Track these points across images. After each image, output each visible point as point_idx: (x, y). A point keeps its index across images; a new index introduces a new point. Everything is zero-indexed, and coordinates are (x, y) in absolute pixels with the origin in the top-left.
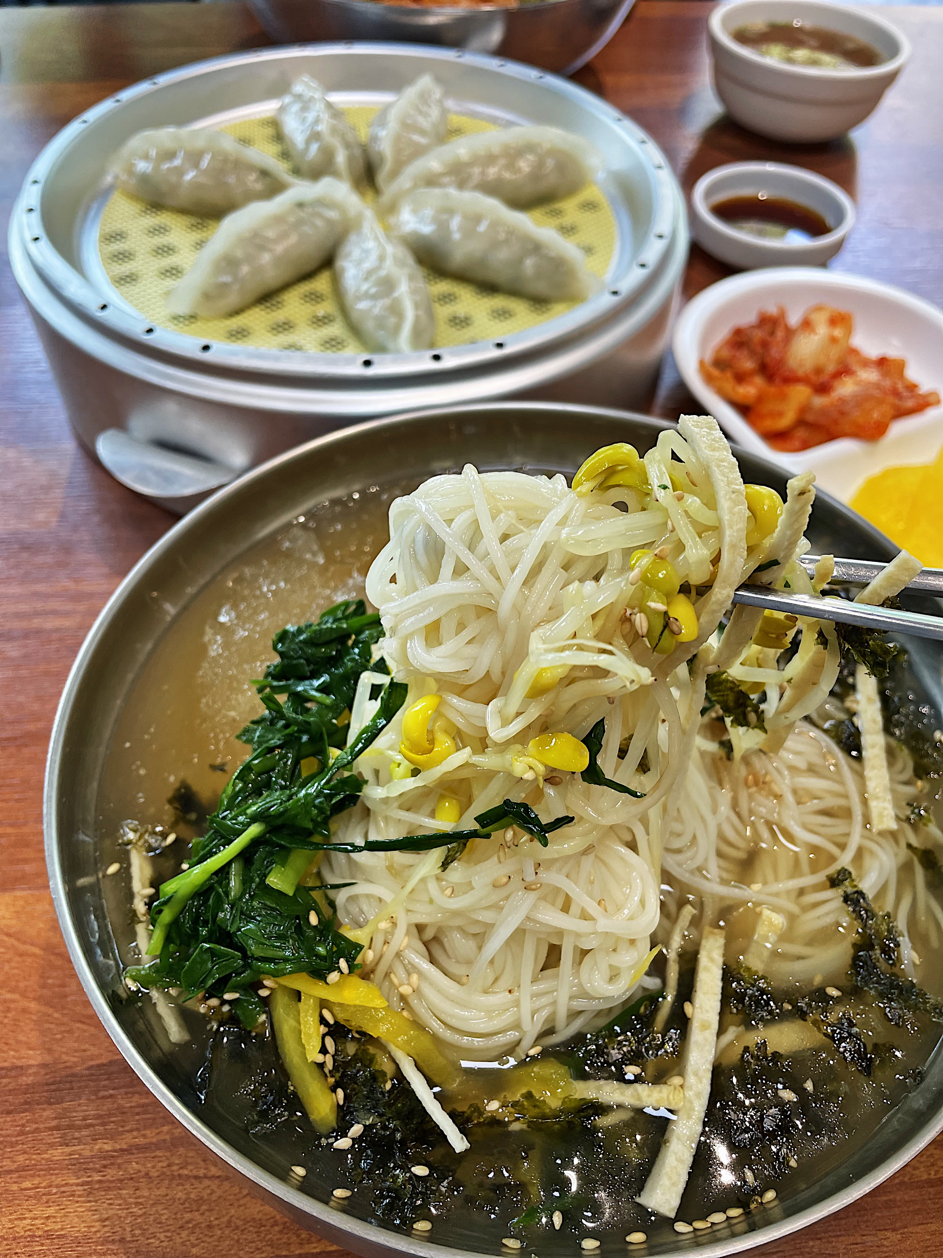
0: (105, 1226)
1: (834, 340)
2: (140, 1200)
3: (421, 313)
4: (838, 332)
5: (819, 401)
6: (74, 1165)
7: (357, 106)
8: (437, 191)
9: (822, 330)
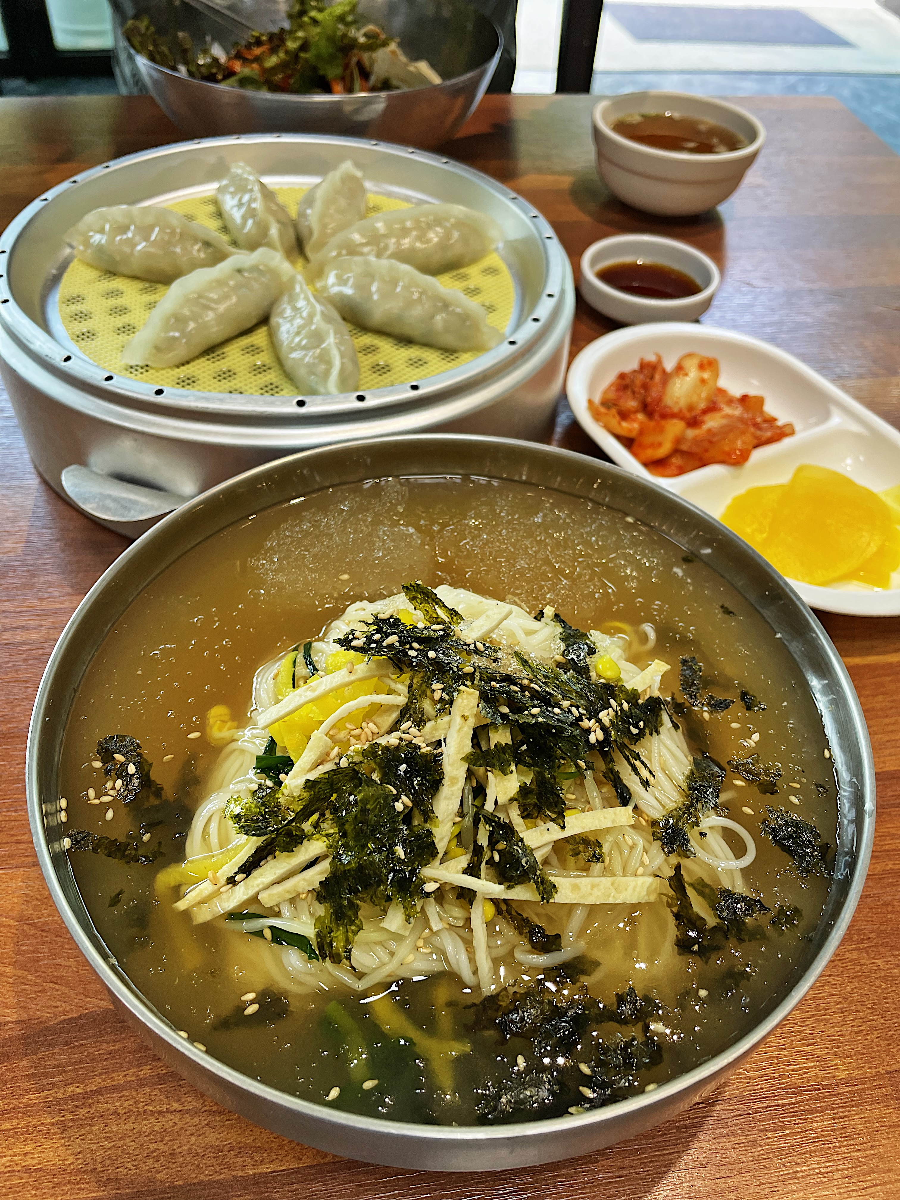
0: (78, 1159)
1: (703, 381)
2: (108, 1135)
3: (345, 360)
4: (706, 375)
5: (691, 433)
6: (49, 1107)
7: (287, 187)
8: (358, 259)
9: (693, 374)
